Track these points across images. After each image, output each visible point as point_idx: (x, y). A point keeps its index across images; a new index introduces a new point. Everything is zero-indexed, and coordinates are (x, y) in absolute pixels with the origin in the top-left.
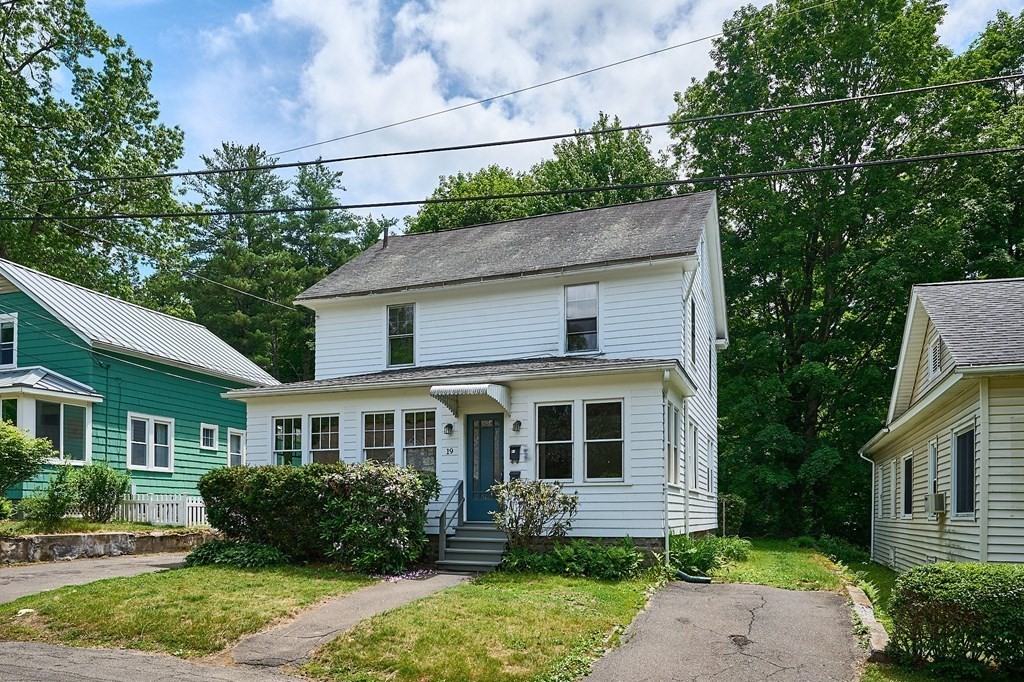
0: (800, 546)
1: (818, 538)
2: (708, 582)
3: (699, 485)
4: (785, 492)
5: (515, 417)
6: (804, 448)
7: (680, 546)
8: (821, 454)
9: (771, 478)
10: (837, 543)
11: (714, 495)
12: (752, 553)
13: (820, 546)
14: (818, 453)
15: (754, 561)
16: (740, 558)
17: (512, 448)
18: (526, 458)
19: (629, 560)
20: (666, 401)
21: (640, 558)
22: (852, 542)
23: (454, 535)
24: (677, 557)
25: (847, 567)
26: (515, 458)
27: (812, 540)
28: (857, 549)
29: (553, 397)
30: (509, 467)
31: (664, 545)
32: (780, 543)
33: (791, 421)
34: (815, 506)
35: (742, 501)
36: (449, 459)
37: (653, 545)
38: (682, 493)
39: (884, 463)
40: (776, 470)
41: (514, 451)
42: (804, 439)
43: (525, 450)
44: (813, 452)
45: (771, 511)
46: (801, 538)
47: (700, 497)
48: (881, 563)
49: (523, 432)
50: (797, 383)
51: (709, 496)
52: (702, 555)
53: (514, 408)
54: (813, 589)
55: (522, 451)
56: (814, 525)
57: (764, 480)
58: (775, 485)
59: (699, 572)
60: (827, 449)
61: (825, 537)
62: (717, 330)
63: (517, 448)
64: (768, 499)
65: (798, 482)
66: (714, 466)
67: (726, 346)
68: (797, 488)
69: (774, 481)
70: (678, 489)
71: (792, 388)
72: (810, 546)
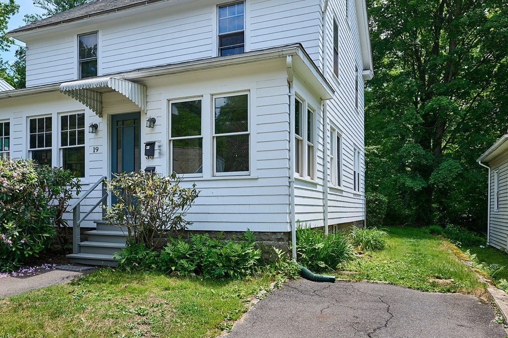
0: (431, 233)
1: (444, 226)
2: (332, 281)
3: (343, 183)
4: (419, 193)
5: (151, 114)
6: (433, 161)
7: (307, 240)
8: (446, 165)
9: (409, 183)
10: (459, 230)
11: (361, 194)
12: (390, 242)
13: (445, 233)
14: (444, 164)
15: (390, 251)
16: (377, 247)
17: (147, 144)
18: (160, 153)
19: (244, 258)
20: (293, 92)
21: (257, 255)
22: (471, 229)
23: (94, 229)
24: (303, 252)
25: (475, 255)
26: (150, 153)
27: (439, 228)
28: (475, 235)
29: (185, 93)
30: (145, 163)
31: (290, 239)
32: (415, 230)
33: (424, 143)
34: (441, 203)
35: (385, 199)
36: (95, 157)
37: (279, 240)
38: (320, 188)
39: (500, 168)
40: (413, 177)
41: (148, 147)
42: (434, 155)
43: (159, 146)
44: (440, 164)
45: (409, 207)
46: (432, 227)
47: (344, 194)
48: (499, 248)
49: (157, 128)
50: (428, 114)
51: (354, 194)
52: (330, 250)
53: (150, 106)
54: (449, 291)
55: (156, 147)
56: (440, 217)
57: (403, 184)
58: (412, 188)
59: (326, 268)
60: (451, 161)
61: (450, 226)
62: (363, 62)
63: (151, 144)
64: (407, 197)
65: (429, 186)
66: (361, 170)
67: (371, 77)
68: (428, 190)
69: (411, 185)
70: (315, 185)
71: (424, 117)
72: (439, 233)
